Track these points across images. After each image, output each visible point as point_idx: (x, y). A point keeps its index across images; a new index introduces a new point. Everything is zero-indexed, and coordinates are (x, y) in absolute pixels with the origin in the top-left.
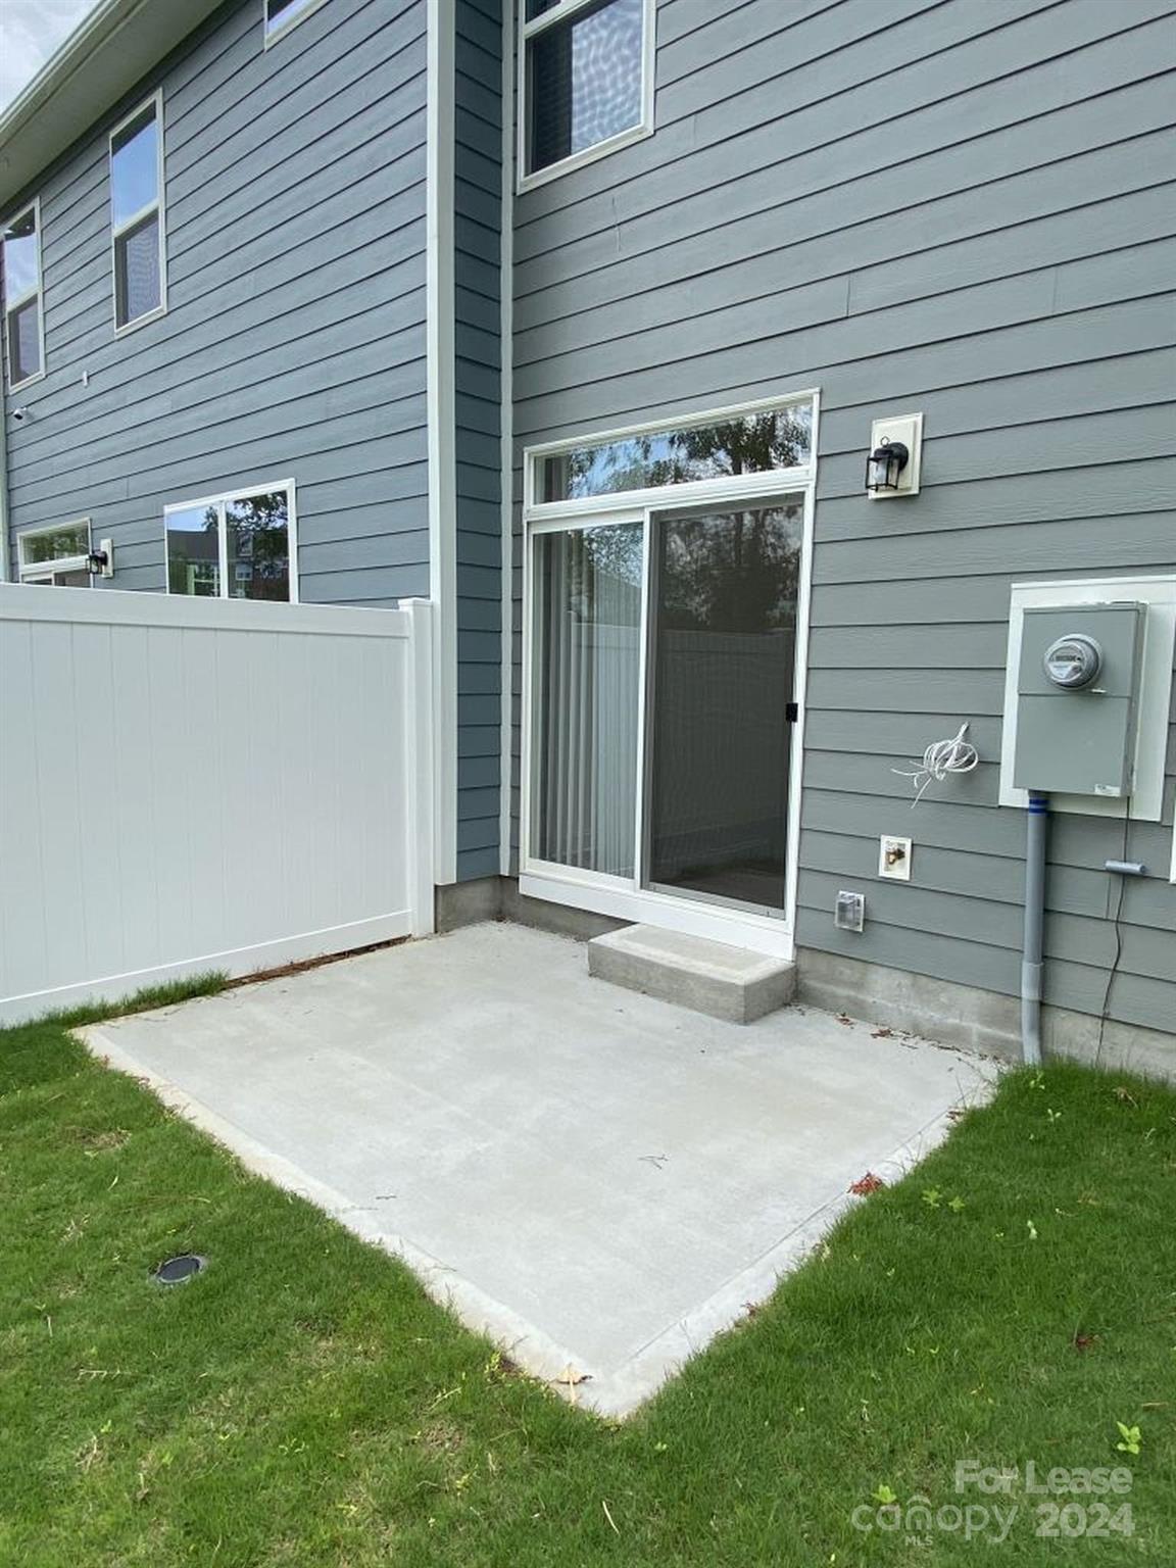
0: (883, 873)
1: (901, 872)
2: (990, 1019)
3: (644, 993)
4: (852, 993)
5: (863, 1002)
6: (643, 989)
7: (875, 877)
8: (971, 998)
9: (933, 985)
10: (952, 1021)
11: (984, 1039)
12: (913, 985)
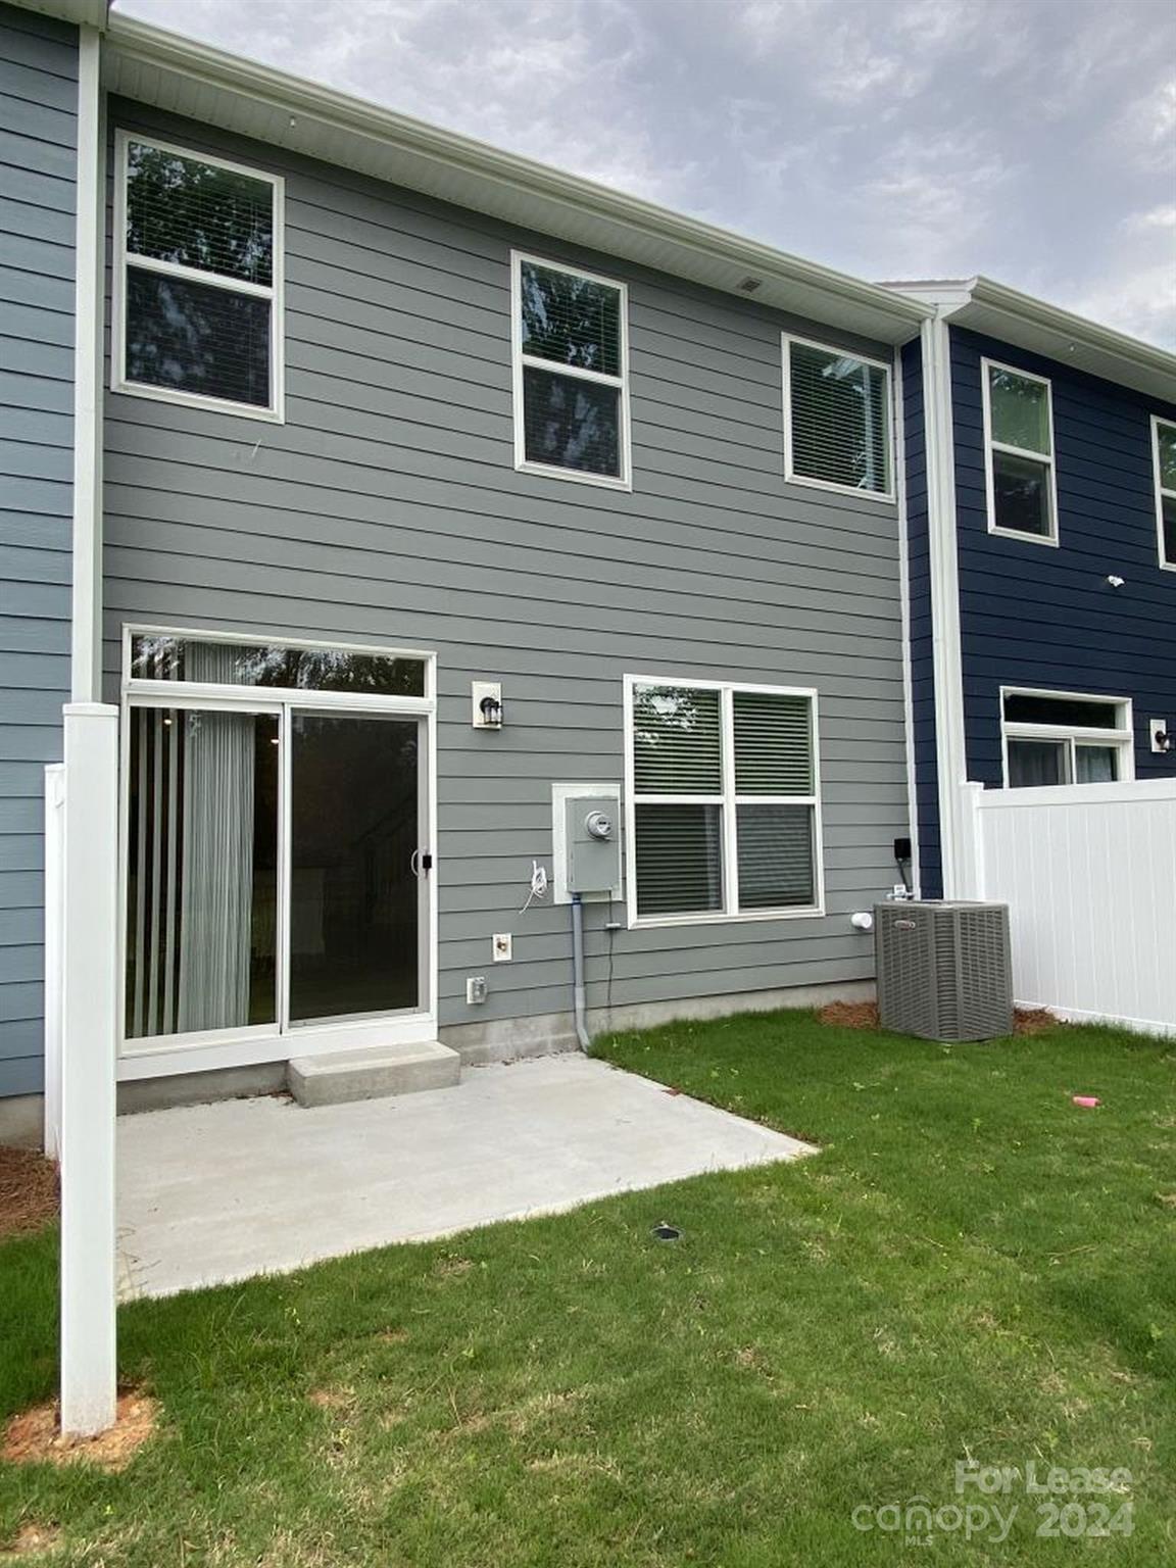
0: (496, 959)
1: (506, 956)
2: (557, 1030)
3: (369, 1098)
4: (476, 1047)
5: (486, 1049)
6: (368, 1095)
7: (490, 963)
8: (548, 1021)
9: (526, 1021)
10: (538, 1039)
11: (555, 1043)
12: (515, 1025)
